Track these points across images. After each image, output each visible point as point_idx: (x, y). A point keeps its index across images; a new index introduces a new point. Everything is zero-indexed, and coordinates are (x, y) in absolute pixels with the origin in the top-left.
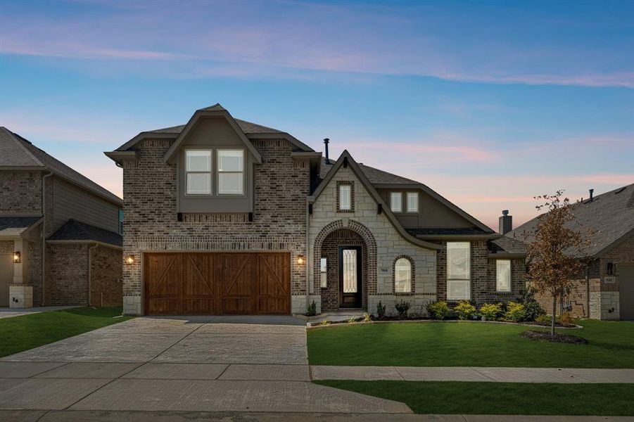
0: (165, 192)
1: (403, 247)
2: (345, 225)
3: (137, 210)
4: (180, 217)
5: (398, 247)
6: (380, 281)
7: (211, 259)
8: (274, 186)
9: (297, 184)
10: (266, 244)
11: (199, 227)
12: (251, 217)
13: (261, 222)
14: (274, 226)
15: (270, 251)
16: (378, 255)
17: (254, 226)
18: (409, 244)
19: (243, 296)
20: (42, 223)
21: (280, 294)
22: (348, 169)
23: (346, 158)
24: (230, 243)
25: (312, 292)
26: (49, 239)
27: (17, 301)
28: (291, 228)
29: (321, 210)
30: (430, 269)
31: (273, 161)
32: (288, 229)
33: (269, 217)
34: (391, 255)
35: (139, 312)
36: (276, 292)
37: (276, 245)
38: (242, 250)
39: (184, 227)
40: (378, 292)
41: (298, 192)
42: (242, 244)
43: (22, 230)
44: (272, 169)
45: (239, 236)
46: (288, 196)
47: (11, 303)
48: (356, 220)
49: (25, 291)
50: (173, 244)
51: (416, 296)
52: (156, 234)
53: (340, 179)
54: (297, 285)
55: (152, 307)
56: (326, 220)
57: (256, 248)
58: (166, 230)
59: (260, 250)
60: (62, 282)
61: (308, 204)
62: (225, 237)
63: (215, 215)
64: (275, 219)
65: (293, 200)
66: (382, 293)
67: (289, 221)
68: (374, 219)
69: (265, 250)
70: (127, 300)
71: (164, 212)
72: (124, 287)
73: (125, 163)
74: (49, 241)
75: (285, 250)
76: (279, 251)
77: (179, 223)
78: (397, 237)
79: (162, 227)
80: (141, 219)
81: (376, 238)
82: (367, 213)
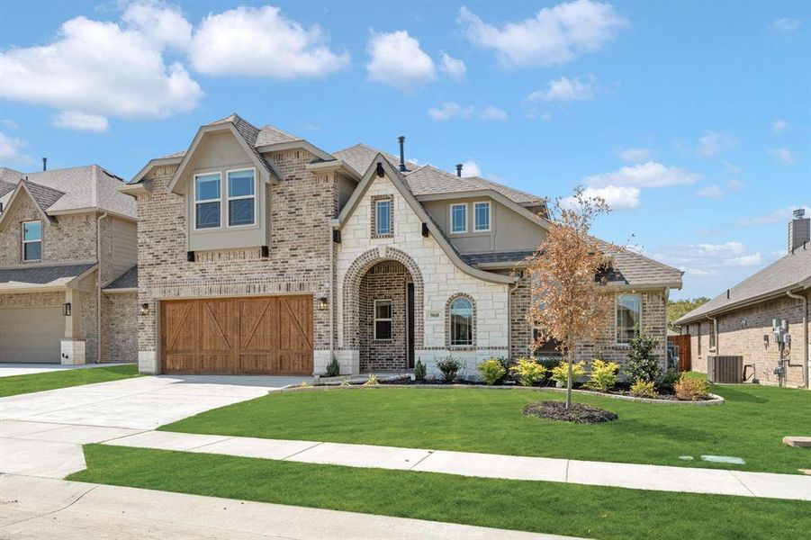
0: (178, 228)
1: (459, 282)
2: (383, 255)
3: (151, 251)
4: (192, 256)
5: (453, 282)
6: (428, 330)
7: (228, 306)
8: (293, 210)
9: (320, 205)
10: (284, 285)
11: (211, 268)
12: (265, 251)
13: (278, 257)
14: (293, 261)
15: (289, 293)
16: (426, 295)
17: (270, 263)
18: (467, 276)
19: (263, 351)
20: (97, 270)
21: (305, 348)
22: (385, 179)
23: (379, 164)
24: (244, 286)
25: (341, 345)
26: (106, 288)
27: (67, 357)
28: (313, 263)
29: (352, 236)
30: (498, 311)
31: (291, 178)
32: (310, 264)
33: (287, 250)
34: (444, 293)
35: (153, 368)
36: (300, 345)
37: (295, 285)
38: (257, 294)
39: (197, 268)
40: (425, 345)
41: (321, 216)
42: (257, 286)
43: (70, 279)
44: (290, 189)
45: (254, 276)
46: (309, 221)
47: (63, 360)
48: (396, 246)
49: (74, 346)
50: (185, 289)
51: (479, 352)
52: (169, 278)
53: (376, 194)
54: (320, 336)
55: (169, 364)
56: (356, 250)
57: (272, 290)
58: (179, 273)
59: (277, 292)
60: (120, 336)
61: (331, 231)
62: (238, 278)
63: (228, 251)
64: (294, 252)
65: (314, 226)
66: (431, 346)
67: (310, 254)
68: (421, 244)
69: (283, 292)
70: (142, 355)
71: (177, 251)
72: (140, 340)
73: (139, 198)
74: (104, 290)
75: (305, 292)
76: (299, 293)
77: (191, 263)
78: (451, 268)
79: (175, 269)
80: (154, 261)
81: (422, 271)
82: (410, 237)
